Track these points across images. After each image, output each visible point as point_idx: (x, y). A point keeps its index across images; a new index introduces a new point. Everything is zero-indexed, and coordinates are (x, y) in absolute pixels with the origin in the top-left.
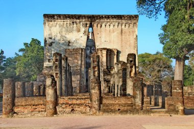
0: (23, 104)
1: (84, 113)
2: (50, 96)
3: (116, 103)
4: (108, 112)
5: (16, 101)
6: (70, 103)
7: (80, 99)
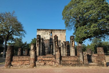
0: (17, 60)
1: (52, 66)
2: (32, 56)
3: (69, 60)
4: (65, 65)
5: (13, 58)
6: (43, 59)
7: (49, 57)
